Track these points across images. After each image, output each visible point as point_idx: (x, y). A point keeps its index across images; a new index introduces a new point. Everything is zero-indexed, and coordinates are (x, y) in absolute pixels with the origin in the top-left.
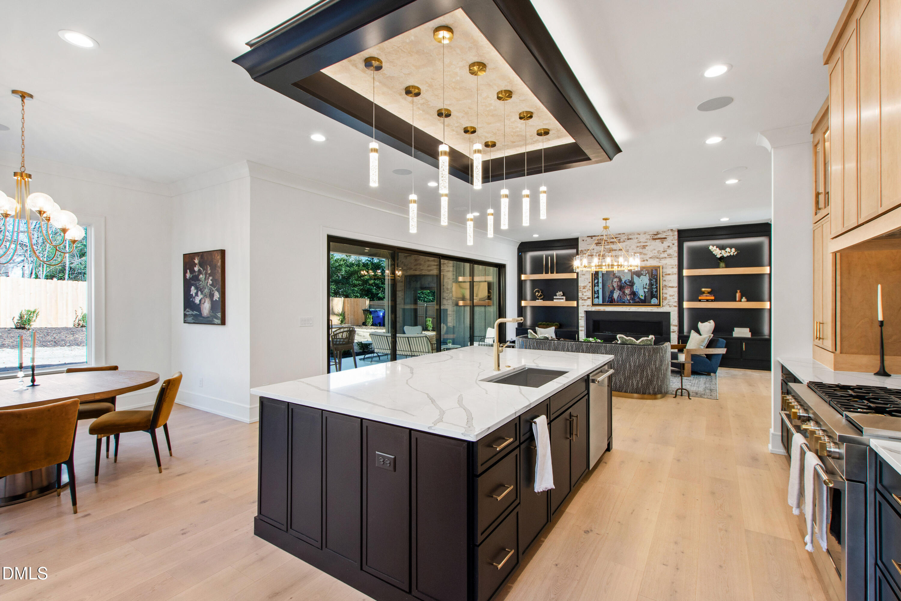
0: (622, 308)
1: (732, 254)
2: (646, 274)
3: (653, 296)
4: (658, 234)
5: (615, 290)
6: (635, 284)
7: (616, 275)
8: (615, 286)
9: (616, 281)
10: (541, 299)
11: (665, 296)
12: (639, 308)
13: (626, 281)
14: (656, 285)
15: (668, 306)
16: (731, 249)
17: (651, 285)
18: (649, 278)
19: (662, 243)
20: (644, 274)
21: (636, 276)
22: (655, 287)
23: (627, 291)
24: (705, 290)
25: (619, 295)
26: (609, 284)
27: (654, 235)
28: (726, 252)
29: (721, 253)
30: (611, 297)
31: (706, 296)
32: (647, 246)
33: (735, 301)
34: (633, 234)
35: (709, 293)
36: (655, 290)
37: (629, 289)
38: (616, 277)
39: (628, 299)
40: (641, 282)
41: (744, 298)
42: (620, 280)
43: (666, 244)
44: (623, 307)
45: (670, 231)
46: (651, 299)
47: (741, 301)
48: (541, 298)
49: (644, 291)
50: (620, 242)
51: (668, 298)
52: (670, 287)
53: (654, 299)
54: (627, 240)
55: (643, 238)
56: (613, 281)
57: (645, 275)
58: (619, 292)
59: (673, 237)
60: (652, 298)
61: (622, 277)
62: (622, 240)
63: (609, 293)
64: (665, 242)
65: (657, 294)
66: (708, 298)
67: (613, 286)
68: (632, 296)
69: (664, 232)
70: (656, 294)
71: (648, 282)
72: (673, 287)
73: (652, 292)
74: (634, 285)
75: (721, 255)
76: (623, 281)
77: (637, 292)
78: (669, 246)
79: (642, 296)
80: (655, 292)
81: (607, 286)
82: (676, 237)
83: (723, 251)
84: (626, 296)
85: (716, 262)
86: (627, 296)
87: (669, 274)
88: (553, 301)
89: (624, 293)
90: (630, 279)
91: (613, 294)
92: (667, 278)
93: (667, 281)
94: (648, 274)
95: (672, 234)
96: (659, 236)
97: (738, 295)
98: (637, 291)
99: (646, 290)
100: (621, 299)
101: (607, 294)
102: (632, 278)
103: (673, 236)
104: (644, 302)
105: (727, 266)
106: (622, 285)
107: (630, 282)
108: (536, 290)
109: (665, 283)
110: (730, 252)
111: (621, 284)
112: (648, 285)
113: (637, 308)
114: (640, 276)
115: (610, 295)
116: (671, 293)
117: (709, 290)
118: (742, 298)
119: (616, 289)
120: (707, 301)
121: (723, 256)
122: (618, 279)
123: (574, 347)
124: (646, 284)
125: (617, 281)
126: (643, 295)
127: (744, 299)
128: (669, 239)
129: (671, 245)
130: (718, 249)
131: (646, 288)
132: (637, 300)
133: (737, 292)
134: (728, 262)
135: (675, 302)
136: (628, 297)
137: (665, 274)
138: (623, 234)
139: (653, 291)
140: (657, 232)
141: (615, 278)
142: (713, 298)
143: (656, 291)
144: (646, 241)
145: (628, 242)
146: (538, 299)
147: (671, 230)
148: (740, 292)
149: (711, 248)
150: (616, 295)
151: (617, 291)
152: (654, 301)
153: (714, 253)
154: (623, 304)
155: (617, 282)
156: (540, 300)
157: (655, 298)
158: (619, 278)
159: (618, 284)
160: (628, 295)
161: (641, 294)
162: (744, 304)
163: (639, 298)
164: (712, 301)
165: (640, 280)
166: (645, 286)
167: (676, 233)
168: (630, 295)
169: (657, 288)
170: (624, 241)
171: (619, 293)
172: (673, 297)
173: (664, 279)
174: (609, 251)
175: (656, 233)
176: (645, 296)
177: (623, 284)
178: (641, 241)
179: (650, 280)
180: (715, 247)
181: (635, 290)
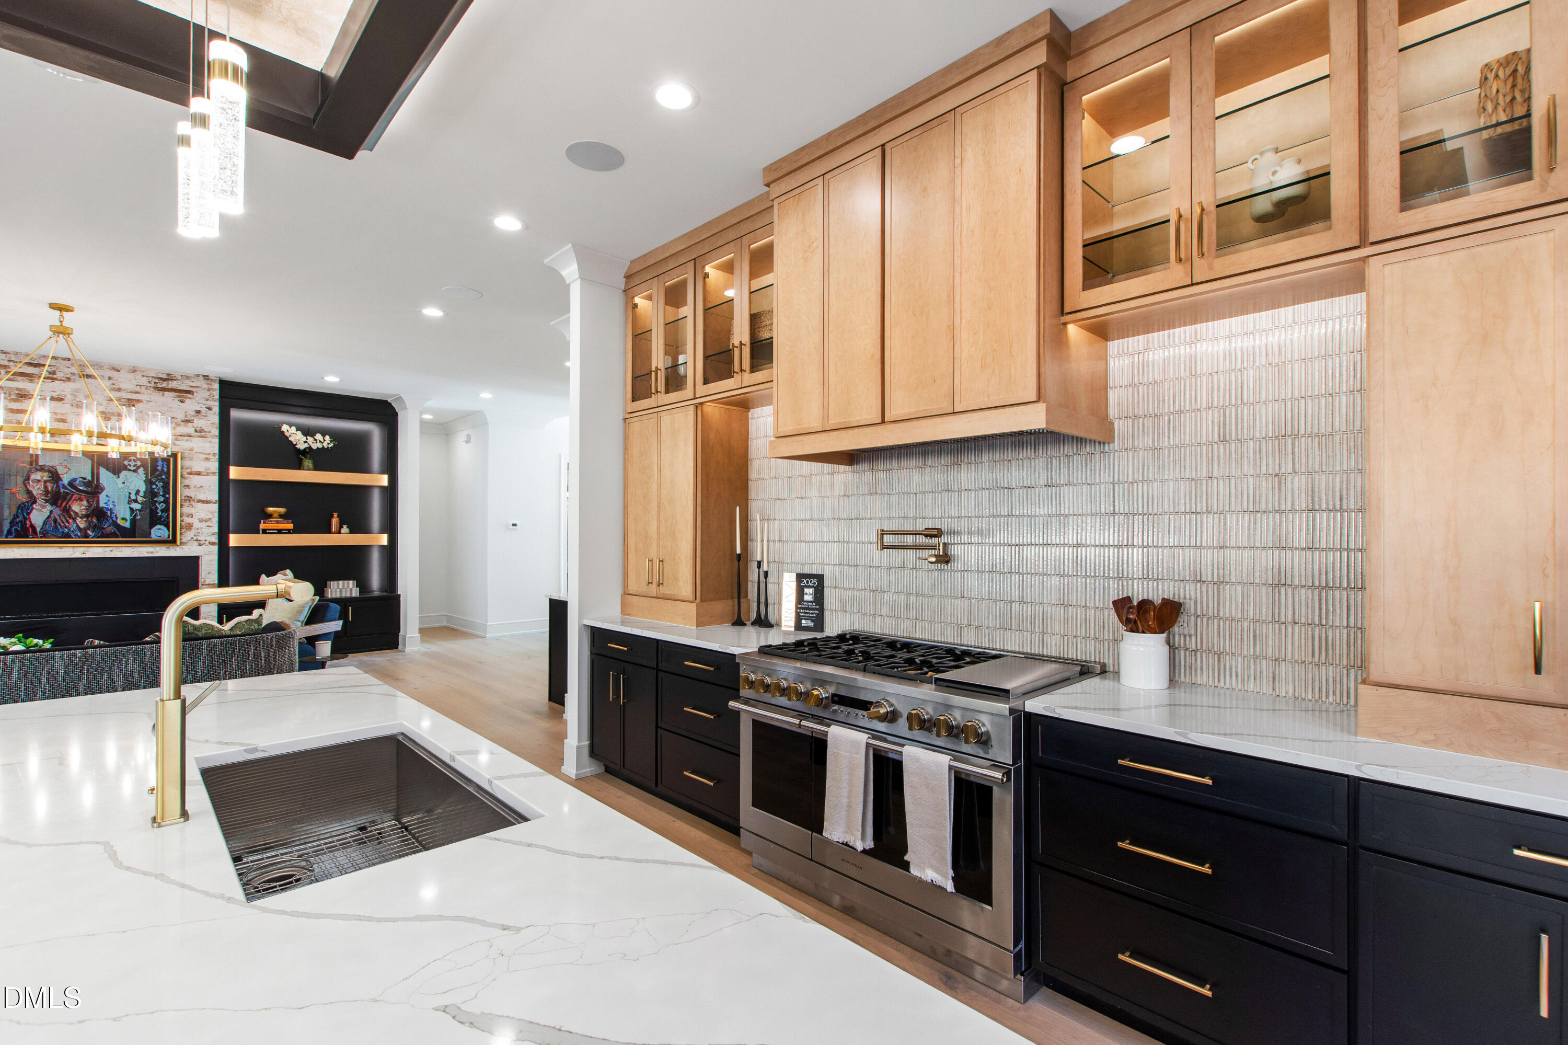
0: (58, 550)
1: (325, 445)
2: (138, 467)
3: (155, 520)
4: (172, 380)
5: (35, 502)
6: (103, 489)
7: (40, 463)
8: (35, 493)
9: (39, 478)
11: (188, 520)
12: (114, 549)
13: (75, 480)
14: (163, 496)
15: (196, 543)
16: (324, 436)
17: (151, 494)
18: (147, 477)
19: (182, 402)
20: (132, 468)
21: (108, 470)
22: (162, 499)
23: (78, 507)
24: (275, 511)
25: (49, 517)
26: (13, 485)
27: (161, 379)
28: (316, 440)
29: (305, 442)
30: (21, 522)
31: (278, 522)
32: (139, 401)
33: (329, 532)
34: (98, 366)
35: (281, 516)
36: (161, 507)
37: (85, 503)
38: (42, 469)
39: (82, 526)
40: (120, 485)
41: (345, 527)
42: (55, 476)
43: (191, 405)
45: (201, 378)
46: (151, 528)
47: (339, 533)
49: (131, 509)
50: (56, 379)
51: (197, 524)
52: (199, 501)
53: (158, 526)
54: (77, 377)
55: (127, 382)
56: (28, 479)
57: (135, 471)
58: (49, 507)
59: (208, 393)
60: (152, 525)
61: (61, 470)
62: (59, 375)
63: (14, 511)
64: (187, 401)
65: (168, 516)
66: (281, 526)
67: (29, 493)
68: (95, 520)
69: (188, 378)
70: (165, 515)
71: (143, 488)
72: (207, 502)
73: (153, 512)
74: (100, 493)
75: (306, 445)
76: (66, 481)
77: (111, 510)
78: (198, 412)
79: (124, 519)
80: (162, 511)
81: (7, 493)
82: (216, 394)
83: (310, 439)
84: (74, 520)
85: (296, 458)
86: (79, 520)
87: (199, 474)
89: (67, 511)
90: (89, 478)
91: (29, 514)
92: (194, 481)
93: (191, 487)
94: (142, 469)
95: (206, 386)
96: (172, 385)
97: (335, 521)
98: (111, 506)
99: (137, 506)
100: (56, 527)
101: (6, 513)
102: (95, 474)
103: (209, 390)
104: (131, 534)
105: (317, 468)
106: (62, 490)
107: (88, 484)
109: (187, 492)
110: (322, 442)
111: (58, 486)
112: (142, 494)
113: (108, 549)
114: (120, 472)
115: (16, 516)
116: (204, 516)
117: (282, 510)
118: (341, 527)
119: (40, 501)
120: (280, 531)
121: (310, 448)
122: (46, 474)
124: (138, 492)
125: (45, 478)
126: (128, 517)
127: (345, 529)
128: (201, 395)
129: (204, 410)
130: (299, 433)
131: (136, 501)
132: (111, 529)
133: (332, 516)
134: (321, 459)
135: (214, 534)
136: (82, 523)
137: (188, 471)
138: (64, 359)
139: (157, 508)
140: (168, 375)
141: (37, 470)
142: (291, 526)
143: (166, 510)
144: (138, 389)
145: (81, 384)
147: (204, 376)
148: (338, 516)
149: (285, 428)
150: (38, 517)
151: (44, 507)
152: (159, 531)
153: (290, 439)
154: (66, 539)
155: (45, 482)
157: (161, 524)
158: (49, 471)
159: (46, 487)
160: (81, 518)
161: (123, 515)
162: (345, 538)
163: (115, 524)
164: (289, 532)
165: (119, 481)
166: (133, 497)
167: (216, 386)
168: (87, 516)
169: (166, 501)
170: (69, 379)
171: (51, 512)
172: (209, 523)
173: (187, 482)
174: (13, 397)
175: (165, 376)
176: (133, 521)
177: (64, 487)
178: (122, 386)
179: (149, 482)
180: (294, 428)
181: (102, 504)
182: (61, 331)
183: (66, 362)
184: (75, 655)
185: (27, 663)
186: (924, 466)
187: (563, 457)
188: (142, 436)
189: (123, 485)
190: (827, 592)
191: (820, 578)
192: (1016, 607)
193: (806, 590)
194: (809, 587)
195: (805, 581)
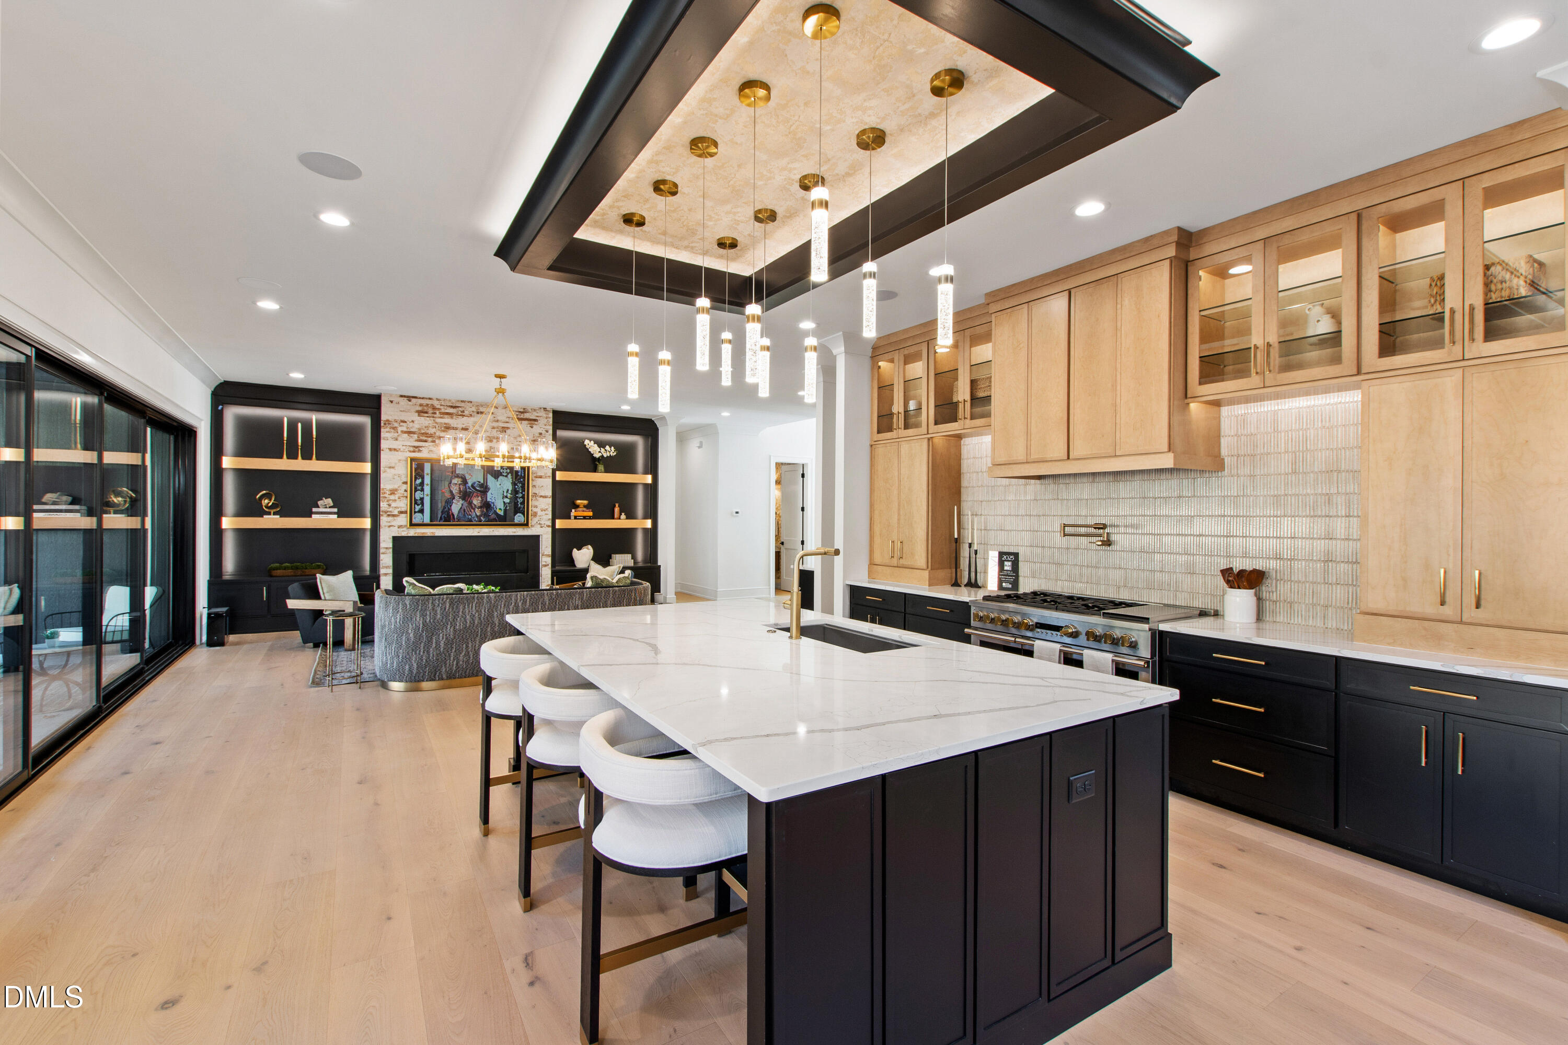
0: (465, 530)
1: (612, 454)
2: (508, 474)
3: (517, 510)
4: (526, 412)
5: (454, 498)
6: (489, 489)
7: (457, 473)
8: (454, 492)
9: (456, 482)
10: (274, 514)
11: (535, 510)
12: (495, 530)
13: (474, 483)
14: (522, 493)
15: (539, 526)
16: (610, 447)
17: (515, 492)
18: (512, 480)
19: (532, 427)
20: (505, 474)
21: (492, 476)
22: (520, 495)
23: (476, 501)
24: (582, 503)
25: (461, 508)
26: (443, 487)
27: (520, 412)
28: (606, 450)
29: (600, 452)
30: (447, 511)
31: (583, 511)
32: (508, 428)
33: (613, 518)
34: (486, 405)
35: (585, 506)
36: (520, 500)
37: (480, 498)
38: (458, 476)
39: (478, 514)
40: (499, 486)
41: (623, 514)
42: (465, 481)
43: (537, 429)
44: (467, 529)
45: (542, 410)
46: (515, 515)
47: (620, 519)
48: (275, 510)
49: (504, 502)
50: (464, 416)
51: (540, 513)
52: (541, 496)
53: (519, 514)
54: (475, 414)
55: (502, 415)
56: (450, 483)
57: (506, 476)
58: (461, 502)
59: (546, 420)
60: (515, 513)
61: (468, 477)
62: (466, 413)
63: (444, 504)
64: (535, 426)
65: (524, 508)
66: (586, 514)
67: (451, 492)
68: (485, 510)
69: (535, 410)
70: (522, 506)
71: (510, 488)
72: (545, 497)
73: (516, 504)
74: (487, 492)
75: (600, 454)
76: (470, 484)
77: (493, 503)
78: (541, 434)
79: (500, 509)
80: (521, 504)
81: (440, 492)
82: (551, 420)
83: (603, 450)
84: (474, 509)
85: (592, 464)
86: (477, 509)
87: (541, 477)
88: (311, 517)
89: (470, 503)
90: (482, 482)
91: (451, 506)
92: (539, 482)
93: (537, 487)
94: (510, 475)
95: (545, 415)
96: (527, 416)
97: (617, 510)
98: (494, 501)
99: (507, 500)
100: (465, 515)
101: (440, 505)
102: (485, 479)
103: (546, 418)
104: (503, 520)
105: (607, 471)
106: (468, 490)
107: (482, 485)
108: (261, 494)
109: (535, 491)
110: (610, 452)
111: (466, 487)
112: (510, 492)
113: (491, 530)
114: (498, 477)
115: (445, 508)
116: (543, 507)
117: (586, 502)
118: (621, 514)
119: (457, 498)
120: (585, 518)
121: (603, 456)
122: (460, 479)
123: (528, 600)
124: (508, 490)
125: (460, 482)
126: (503, 508)
127: (623, 516)
128: (542, 421)
129: (544, 432)
130: (596, 445)
131: (507, 497)
132: (493, 516)
133: (615, 506)
134: (610, 465)
135: (549, 519)
136: (478, 512)
137: (535, 475)
138: (469, 402)
139: (518, 502)
140: (524, 409)
141: (455, 477)
142: (591, 514)
143: (523, 503)
144: (507, 420)
145: (477, 418)
146: (269, 514)
147: (544, 408)
148: (619, 506)
149: (587, 442)
150: (456, 508)
151: (458, 501)
152: (519, 518)
153: (590, 450)
154: (469, 523)
155: (459, 485)
156: (272, 516)
157: (520, 513)
158: (462, 478)
159: (460, 488)
160: (478, 508)
161: (499, 506)
162: (622, 523)
163: (495, 513)
164: (590, 518)
165: (498, 483)
166: (505, 494)
167: (551, 415)
168: (481, 507)
169: (523, 497)
170: (471, 415)
171: (462, 505)
172: (546, 512)
173: (534, 483)
174: (443, 429)
175: (522, 410)
176: (505, 510)
177: (469, 488)
178: (499, 418)
179: (514, 484)
180: (592, 442)
181: (488, 500)
182: (501, 391)
183: (469, 404)
184: (553, 594)
185: (533, 597)
186: (1093, 482)
187: (772, 457)
188: (534, 455)
189: (500, 486)
190: (1021, 564)
191: (1016, 555)
192: (1158, 575)
193: (1006, 563)
194: (1008, 561)
195: (1005, 557)
